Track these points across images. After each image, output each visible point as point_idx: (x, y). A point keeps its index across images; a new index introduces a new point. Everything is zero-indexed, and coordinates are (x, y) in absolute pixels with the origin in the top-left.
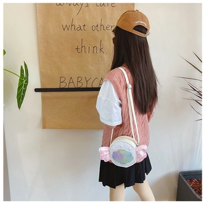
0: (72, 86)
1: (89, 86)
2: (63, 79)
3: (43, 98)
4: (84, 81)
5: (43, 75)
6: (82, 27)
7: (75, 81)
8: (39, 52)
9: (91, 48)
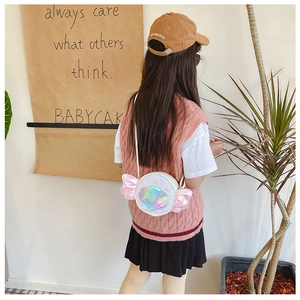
0: (70, 121)
1: (92, 122)
2: (58, 112)
3: (37, 135)
4: (84, 115)
5: (35, 106)
6: (78, 45)
7: (74, 114)
8: (30, 77)
9: (91, 72)
